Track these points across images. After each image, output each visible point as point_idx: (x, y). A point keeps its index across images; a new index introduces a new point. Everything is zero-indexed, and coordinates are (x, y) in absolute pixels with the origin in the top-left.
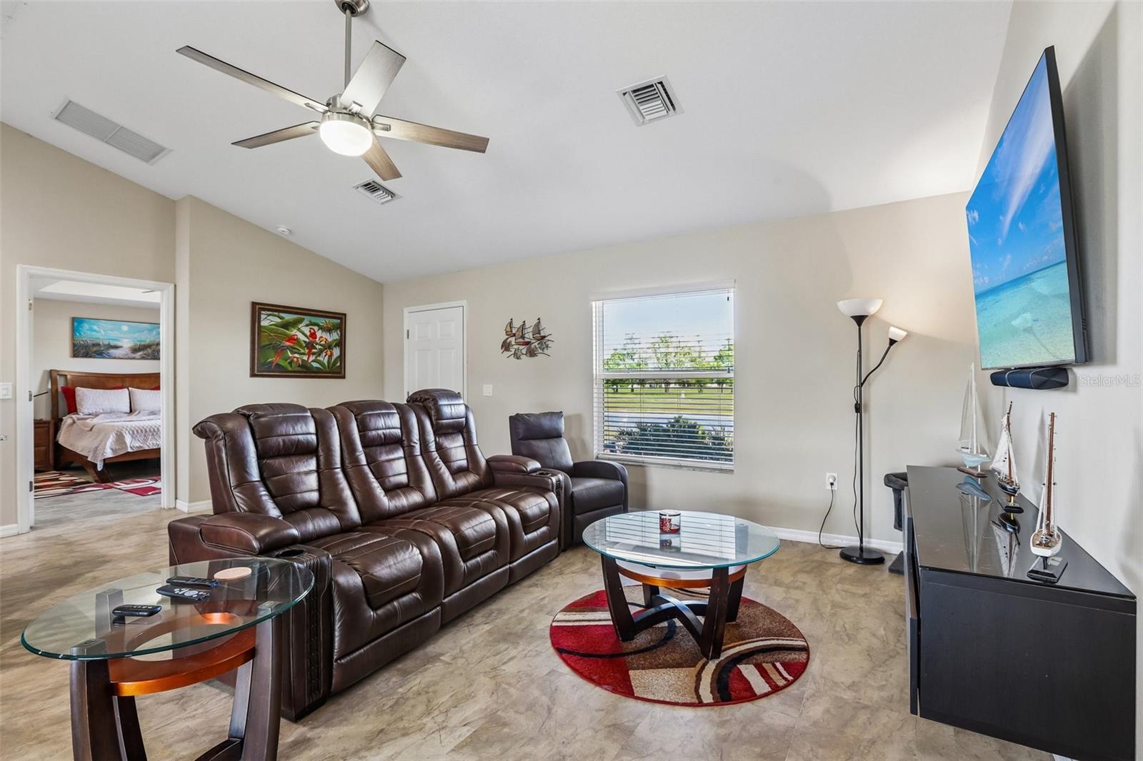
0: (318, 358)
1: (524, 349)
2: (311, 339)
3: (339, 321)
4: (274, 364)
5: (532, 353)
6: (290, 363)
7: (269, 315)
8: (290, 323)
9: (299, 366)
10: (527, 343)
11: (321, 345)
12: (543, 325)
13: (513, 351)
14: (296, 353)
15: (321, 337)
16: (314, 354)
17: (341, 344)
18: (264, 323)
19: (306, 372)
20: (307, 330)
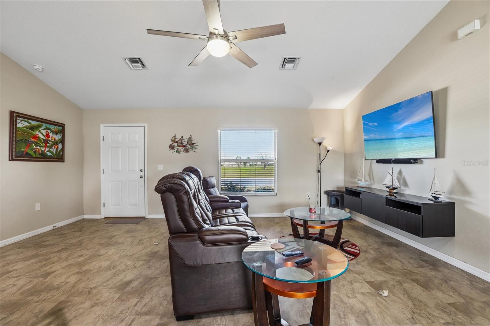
0: (50, 150)
1: (183, 149)
2: (46, 137)
3: (61, 128)
4: (25, 153)
5: (187, 151)
6: (35, 152)
7: (22, 121)
8: (35, 126)
9: (40, 154)
10: (184, 146)
11: (52, 142)
12: (193, 138)
13: (176, 150)
14: (38, 146)
15: (52, 137)
16: (48, 147)
17: (62, 141)
18: (19, 126)
19: (43, 158)
20: (44, 132)
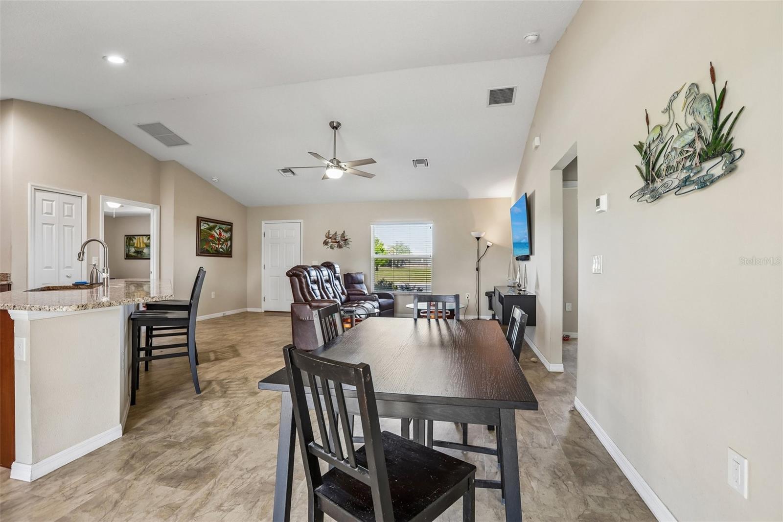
0: (222, 246)
1: (336, 245)
2: (220, 236)
3: (230, 227)
4: (206, 249)
5: (340, 247)
6: (212, 249)
7: (204, 223)
8: (212, 227)
9: (215, 250)
10: (338, 242)
11: (223, 240)
12: (346, 234)
13: (330, 245)
14: (214, 243)
15: (223, 235)
16: (221, 244)
17: (231, 239)
18: (202, 228)
19: (217, 254)
20: (218, 231)
